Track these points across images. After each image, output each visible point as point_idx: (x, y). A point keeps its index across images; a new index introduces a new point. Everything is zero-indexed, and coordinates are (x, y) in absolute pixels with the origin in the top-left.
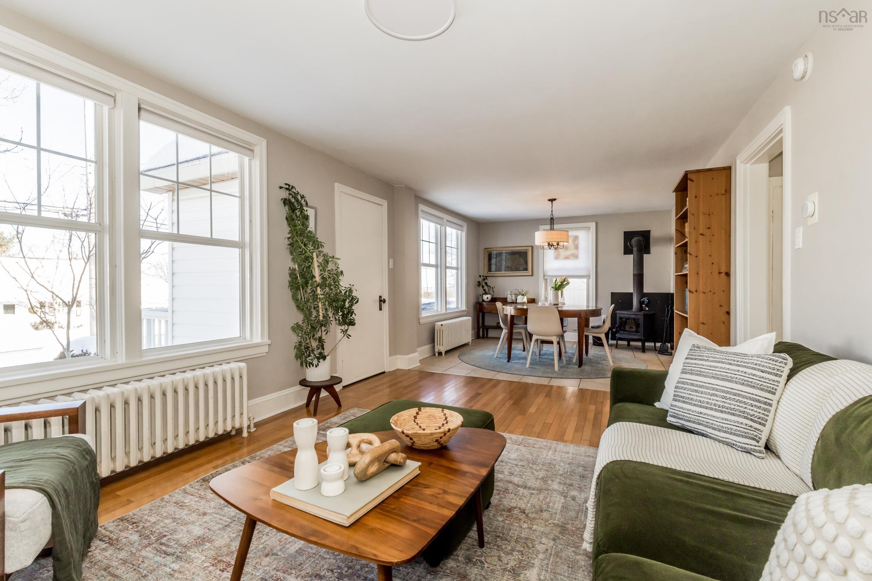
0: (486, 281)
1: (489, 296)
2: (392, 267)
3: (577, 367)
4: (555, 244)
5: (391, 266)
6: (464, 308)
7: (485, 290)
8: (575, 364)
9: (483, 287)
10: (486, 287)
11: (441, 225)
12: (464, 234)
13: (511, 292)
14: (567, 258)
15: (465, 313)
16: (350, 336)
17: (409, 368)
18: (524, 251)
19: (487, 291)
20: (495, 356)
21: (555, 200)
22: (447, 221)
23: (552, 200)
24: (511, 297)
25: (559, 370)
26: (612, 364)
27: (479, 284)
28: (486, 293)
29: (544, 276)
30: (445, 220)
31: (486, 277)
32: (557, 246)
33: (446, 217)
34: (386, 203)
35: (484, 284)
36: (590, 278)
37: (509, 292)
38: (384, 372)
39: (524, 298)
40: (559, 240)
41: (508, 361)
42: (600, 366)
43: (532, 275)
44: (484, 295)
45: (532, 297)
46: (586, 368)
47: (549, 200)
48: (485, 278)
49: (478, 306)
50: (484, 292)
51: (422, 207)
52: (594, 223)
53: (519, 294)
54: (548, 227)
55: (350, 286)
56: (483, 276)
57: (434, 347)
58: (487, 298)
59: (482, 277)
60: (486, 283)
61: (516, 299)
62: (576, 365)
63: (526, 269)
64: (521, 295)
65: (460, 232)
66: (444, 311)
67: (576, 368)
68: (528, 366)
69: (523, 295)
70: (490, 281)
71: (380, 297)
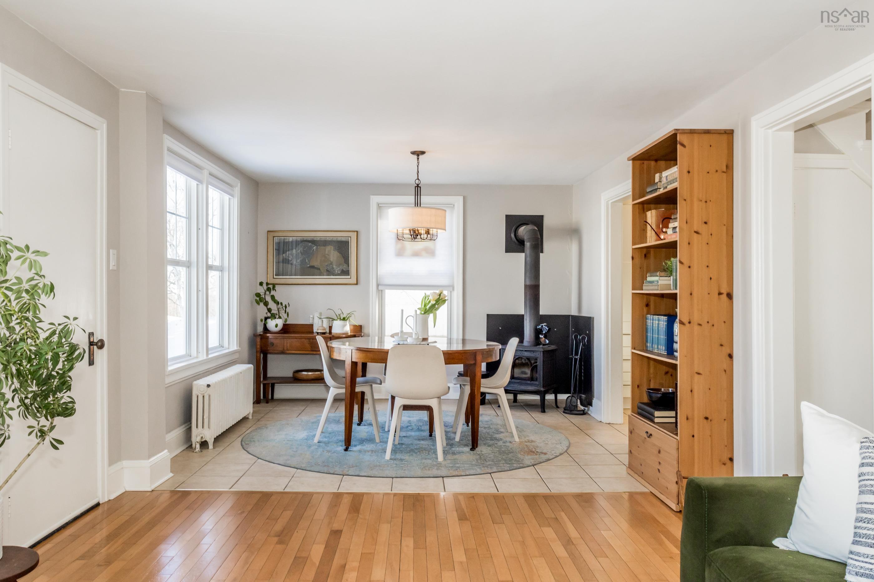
0: (273, 293)
1: (280, 322)
2: (115, 268)
3: (467, 449)
4: (423, 231)
5: (112, 263)
6: (234, 347)
7: (269, 310)
8: (460, 443)
9: (266, 304)
10: (272, 305)
11: (200, 181)
12: (236, 202)
13: (321, 314)
14: (416, 254)
15: (236, 356)
16: (61, 442)
17: (153, 487)
18: (343, 239)
19: (274, 311)
20: (316, 440)
21: (423, 153)
22: (211, 174)
23: (418, 154)
24: (320, 323)
25: (445, 459)
26: (517, 439)
27: (260, 299)
28: (273, 317)
29: (378, 285)
30: (206, 173)
31: (274, 285)
32: (426, 236)
33: (209, 166)
34: (105, 126)
35: (268, 299)
36: (453, 290)
37: (317, 315)
38: (98, 505)
39: (345, 326)
40: (428, 226)
41: (346, 450)
42: (500, 443)
43: (357, 284)
44: (269, 321)
45: (357, 322)
46: (482, 449)
47: (413, 153)
48: (270, 287)
49: (258, 339)
50: (269, 315)
51: (169, 142)
52: (461, 199)
53: (336, 318)
54: (411, 199)
55: (67, 320)
56: (267, 284)
57: (189, 431)
58: (276, 326)
59: (265, 285)
60: (273, 297)
61: (330, 328)
62: (466, 445)
63: (346, 272)
64: (340, 319)
65: (227, 197)
66: (203, 357)
67: (468, 452)
68: (388, 456)
69: (344, 319)
70: (280, 293)
71: (91, 334)
